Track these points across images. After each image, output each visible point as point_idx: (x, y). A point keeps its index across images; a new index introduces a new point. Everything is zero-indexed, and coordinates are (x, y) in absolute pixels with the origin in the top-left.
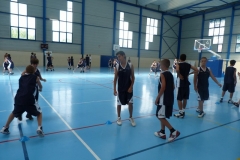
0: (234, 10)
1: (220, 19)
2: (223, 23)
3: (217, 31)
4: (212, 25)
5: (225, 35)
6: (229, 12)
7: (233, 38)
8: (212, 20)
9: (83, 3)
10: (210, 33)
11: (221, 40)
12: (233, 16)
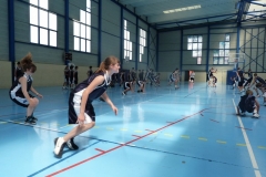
0: (209, 29)
1: (198, 35)
2: (200, 39)
3: (195, 46)
4: (190, 40)
5: (203, 50)
6: (205, 30)
7: (210, 52)
8: (190, 35)
9: (99, 4)
10: (190, 48)
11: (200, 53)
12: (209, 34)
